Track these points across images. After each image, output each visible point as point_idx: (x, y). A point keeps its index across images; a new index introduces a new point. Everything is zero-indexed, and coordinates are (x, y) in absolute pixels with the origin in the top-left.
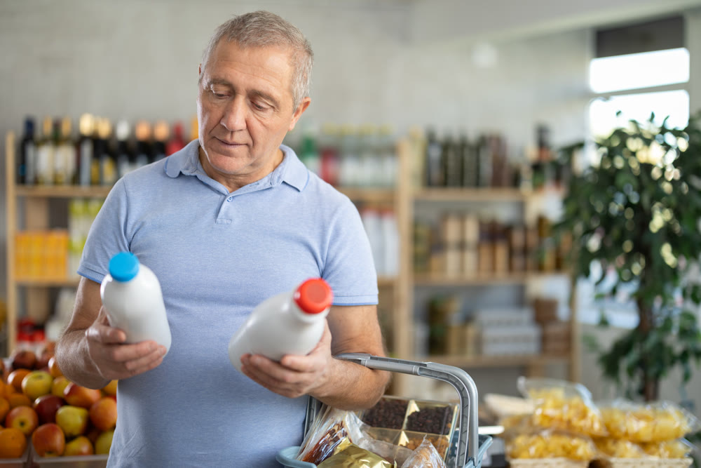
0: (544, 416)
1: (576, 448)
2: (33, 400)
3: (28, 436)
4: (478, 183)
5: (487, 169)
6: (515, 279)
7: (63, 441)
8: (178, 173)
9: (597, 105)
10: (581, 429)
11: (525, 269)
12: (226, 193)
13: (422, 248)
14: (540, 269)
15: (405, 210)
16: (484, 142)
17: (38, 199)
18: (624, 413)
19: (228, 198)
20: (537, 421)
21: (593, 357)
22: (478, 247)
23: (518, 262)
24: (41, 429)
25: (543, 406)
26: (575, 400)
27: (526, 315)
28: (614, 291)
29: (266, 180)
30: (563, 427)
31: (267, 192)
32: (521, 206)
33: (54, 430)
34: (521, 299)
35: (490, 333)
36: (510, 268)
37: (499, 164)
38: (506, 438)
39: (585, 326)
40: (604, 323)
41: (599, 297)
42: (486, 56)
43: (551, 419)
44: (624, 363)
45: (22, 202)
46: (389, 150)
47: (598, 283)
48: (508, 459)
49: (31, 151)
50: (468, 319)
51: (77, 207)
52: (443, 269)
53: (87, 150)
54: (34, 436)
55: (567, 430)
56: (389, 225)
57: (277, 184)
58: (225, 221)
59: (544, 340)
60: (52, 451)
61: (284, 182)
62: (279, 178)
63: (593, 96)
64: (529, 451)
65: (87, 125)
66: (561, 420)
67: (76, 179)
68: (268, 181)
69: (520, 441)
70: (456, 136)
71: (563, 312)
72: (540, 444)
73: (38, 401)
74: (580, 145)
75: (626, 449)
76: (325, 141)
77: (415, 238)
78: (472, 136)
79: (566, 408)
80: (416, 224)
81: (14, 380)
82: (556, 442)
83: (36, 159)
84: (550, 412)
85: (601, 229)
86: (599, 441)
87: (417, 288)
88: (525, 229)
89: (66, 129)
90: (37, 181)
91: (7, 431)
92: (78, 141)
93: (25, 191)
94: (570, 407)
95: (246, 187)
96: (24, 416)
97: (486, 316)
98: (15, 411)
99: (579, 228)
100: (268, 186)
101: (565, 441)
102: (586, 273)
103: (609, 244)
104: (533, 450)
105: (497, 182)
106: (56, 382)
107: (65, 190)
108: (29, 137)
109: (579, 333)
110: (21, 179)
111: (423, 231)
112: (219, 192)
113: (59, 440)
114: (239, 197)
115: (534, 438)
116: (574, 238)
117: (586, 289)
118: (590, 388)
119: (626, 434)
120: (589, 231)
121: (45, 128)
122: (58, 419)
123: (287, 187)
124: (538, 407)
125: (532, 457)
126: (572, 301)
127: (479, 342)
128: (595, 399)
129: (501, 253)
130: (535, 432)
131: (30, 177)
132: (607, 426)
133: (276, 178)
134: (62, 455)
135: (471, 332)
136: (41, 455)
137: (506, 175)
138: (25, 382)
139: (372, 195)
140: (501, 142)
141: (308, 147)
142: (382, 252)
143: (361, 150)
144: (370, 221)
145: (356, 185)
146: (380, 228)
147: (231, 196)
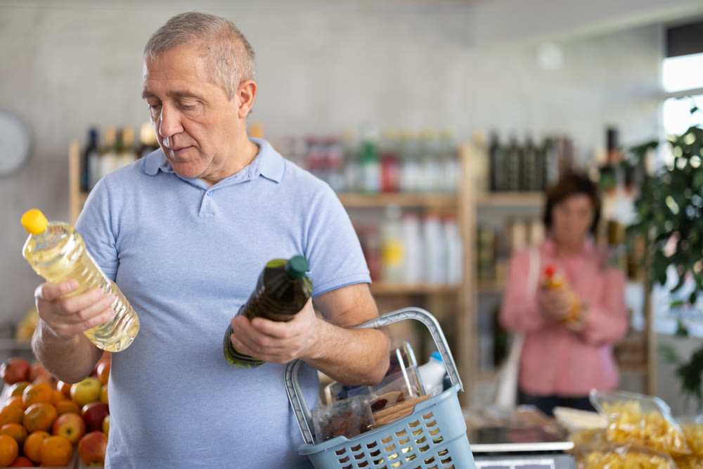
0: (619, 431)
2: (81, 408)
3: (74, 444)
4: (544, 188)
5: (553, 173)
8: (157, 171)
9: (670, 104)
10: (661, 446)
12: (206, 188)
13: (486, 255)
15: (468, 216)
16: (549, 144)
19: (208, 192)
20: (611, 437)
21: (672, 368)
24: (88, 437)
25: (617, 420)
26: (653, 415)
28: (692, 299)
29: (243, 172)
30: (641, 443)
31: (246, 185)
33: (100, 438)
38: (577, 455)
39: (661, 336)
40: (682, 332)
41: (677, 305)
42: (551, 58)
43: (626, 435)
46: (453, 155)
47: (675, 290)
54: (80, 445)
55: (645, 447)
56: (451, 231)
57: (255, 177)
58: (208, 215)
59: (617, 351)
60: (98, 460)
61: (261, 175)
62: (257, 170)
63: (666, 96)
65: (148, 134)
66: (638, 436)
68: (246, 174)
69: (593, 458)
70: (521, 140)
71: (637, 321)
72: (615, 461)
73: (85, 408)
74: (654, 145)
76: (384, 146)
77: (479, 245)
78: (538, 140)
79: (643, 423)
80: (479, 230)
81: (64, 387)
82: (633, 460)
83: (99, 168)
84: (625, 427)
85: (676, 233)
86: (681, 460)
87: (481, 295)
91: (54, 438)
92: (140, 150)
94: (647, 422)
95: (225, 180)
96: (71, 423)
98: (63, 418)
99: (653, 233)
100: (246, 179)
101: (642, 459)
102: (663, 280)
103: (686, 247)
106: (104, 388)
108: (93, 147)
109: (654, 343)
110: (85, 187)
111: (487, 237)
112: (198, 187)
114: (219, 191)
115: (608, 455)
116: (647, 243)
117: (661, 296)
118: (668, 402)
120: (663, 236)
122: (105, 427)
123: (264, 180)
124: (611, 422)
126: (646, 309)
128: (674, 414)
130: (609, 448)
132: (689, 444)
133: (253, 170)
136: (87, 465)
138: (74, 389)
139: (434, 201)
140: (567, 144)
141: (368, 153)
142: (445, 259)
143: (423, 154)
144: (432, 228)
145: (417, 192)
146: (443, 234)
147: (210, 190)
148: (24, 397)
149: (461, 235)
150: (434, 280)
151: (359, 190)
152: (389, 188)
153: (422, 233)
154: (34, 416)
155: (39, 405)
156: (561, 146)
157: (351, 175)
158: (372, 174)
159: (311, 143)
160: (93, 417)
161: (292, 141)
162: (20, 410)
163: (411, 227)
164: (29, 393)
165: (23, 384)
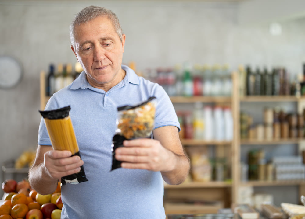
2: (41, 206)
4: (273, 93)
5: (278, 86)
6: (293, 141)
11: (298, 136)
15: (236, 107)
16: (275, 72)
19: (106, 95)
22: (274, 125)
23: (294, 132)
29: (121, 83)
32: (296, 104)
34: (296, 152)
35: (279, 169)
36: (290, 136)
37: (284, 83)
42: (276, 30)
46: (229, 77)
49: (52, 81)
50: (269, 162)
52: (256, 136)
56: (228, 114)
58: (108, 105)
61: (130, 83)
62: (127, 81)
65: (79, 68)
68: (123, 83)
70: (262, 70)
73: (43, 206)
76: (195, 73)
77: (241, 121)
78: (270, 70)
80: (241, 114)
81: (33, 194)
83: (55, 84)
87: (242, 146)
88: (298, 116)
89: (69, 69)
92: (75, 75)
95: (113, 88)
96: (35, 214)
97: (277, 160)
98: (31, 211)
100: (123, 85)
105: (283, 92)
106: (53, 196)
108: (52, 74)
110: (48, 94)
111: (245, 117)
112: (101, 93)
114: (111, 93)
121: (59, 69)
122: (52, 216)
123: (131, 85)
127: (274, 173)
135: (270, 168)
138: (37, 196)
139: (219, 99)
140: (284, 71)
141: (186, 76)
142: (224, 128)
143: (214, 77)
144: (218, 113)
145: (211, 95)
146: (223, 116)
147: (107, 93)
148: (12, 200)
149: (233, 116)
150: (220, 139)
151: (183, 95)
152: (198, 94)
153: (213, 115)
154: (16, 211)
155: (19, 205)
156: (281, 73)
157: (179, 87)
158: (189, 87)
159: (159, 71)
160: (46, 210)
161: (149, 71)
162: (9, 207)
163: (208, 112)
164: (14, 199)
165: (11, 193)
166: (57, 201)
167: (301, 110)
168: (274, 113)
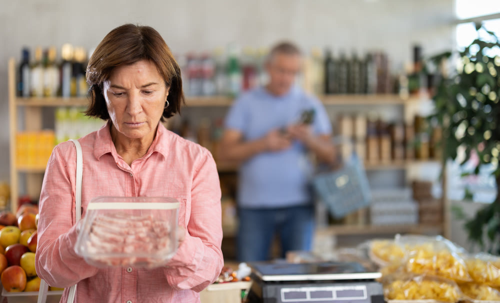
0: (417, 265)
1: (444, 291)
2: (5, 248)
4: (365, 90)
5: (373, 80)
6: (398, 163)
7: (25, 279)
9: (460, 28)
10: (448, 275)
11: (405, 157)
14: (417, 156)
16: (370, 58)
17: (33, 108)
18: (485, 263)
20: (410, 268)
21: (461, 223)
22: (367, 140)
23: (399, 152)
24: (8, 269)
25: (416, 256)
26: (443, 252)
27: (407, 193)
28: (477, 171)
30: (433, 273)
32: (402, 108)
33: (18, 271)
34: (402, 181)
35: (376, 208)
36: (393, 156)
37: (383, 75)
38: (385, 282)
39: (454, 202)
40: (469, 196)
41: (465, 175)
43: (422, 267)
44: (486, 229)
45: (21, 110)
47: (463, 163)
48: (386, 299)
49: (26, 72)
51: (61, 113)
53: (67, 71)
54: (2, 275)
55: (436, 276)
59: (421, 213)
60: (15, 288)
63: (459, 22)
64: (404, 294)
65: (67, 52)
66: (431, 268)
67: (60, 92)
69: (396, 285)
70: (349, 56)
71: (436, 191)
72: (413, 287)
73: (7, 249)
74: (448, 55)
75: (487, 292)
76: (245, 60)
78: (361, 55)
79: (435, 259)
82: (427, 287)
83: (30, 78)
84: (421, 261)
85: (465, 121)
86: (463, 286)
88: (405, 126)
89: (52, 56)
90: (31, 95)
92: (61, 65)
93: (22, 102)
94: (438, 258)
99: (447, 121)
101: (434, 285)
102: (454, 156)
103: (472, 132)
104: (407, 293)
105: (381, 90)
106: (23, 234)
107: (52, 101)
108: (25, 62)
109: (448, 205)
110: (20, 93)
113: (21, 278)
115: (408, 283)
116: (443, 129)
117: (453, 168)
119: (487, 280)
121: (36, 55)
122: (22, 262)
124: (411, 258)
125: (407, 299)
126: (443, 178)
127: (368, 214)
129: (386, 145)
130: (409, 277)
131: (26, 91)
132: (471, 274)
134: (24, 291)
136: (8, 291)
137: (388, 84)
140: (383, 59)
141: (232, 66)
151: (226, 94)
156: (378, 59)
157: (220, 82)
158: (236, 81)
159: (190, 58)
160: (13, 255)
166: (29, 241)
167: (409, 117)
168: (368, 122)
